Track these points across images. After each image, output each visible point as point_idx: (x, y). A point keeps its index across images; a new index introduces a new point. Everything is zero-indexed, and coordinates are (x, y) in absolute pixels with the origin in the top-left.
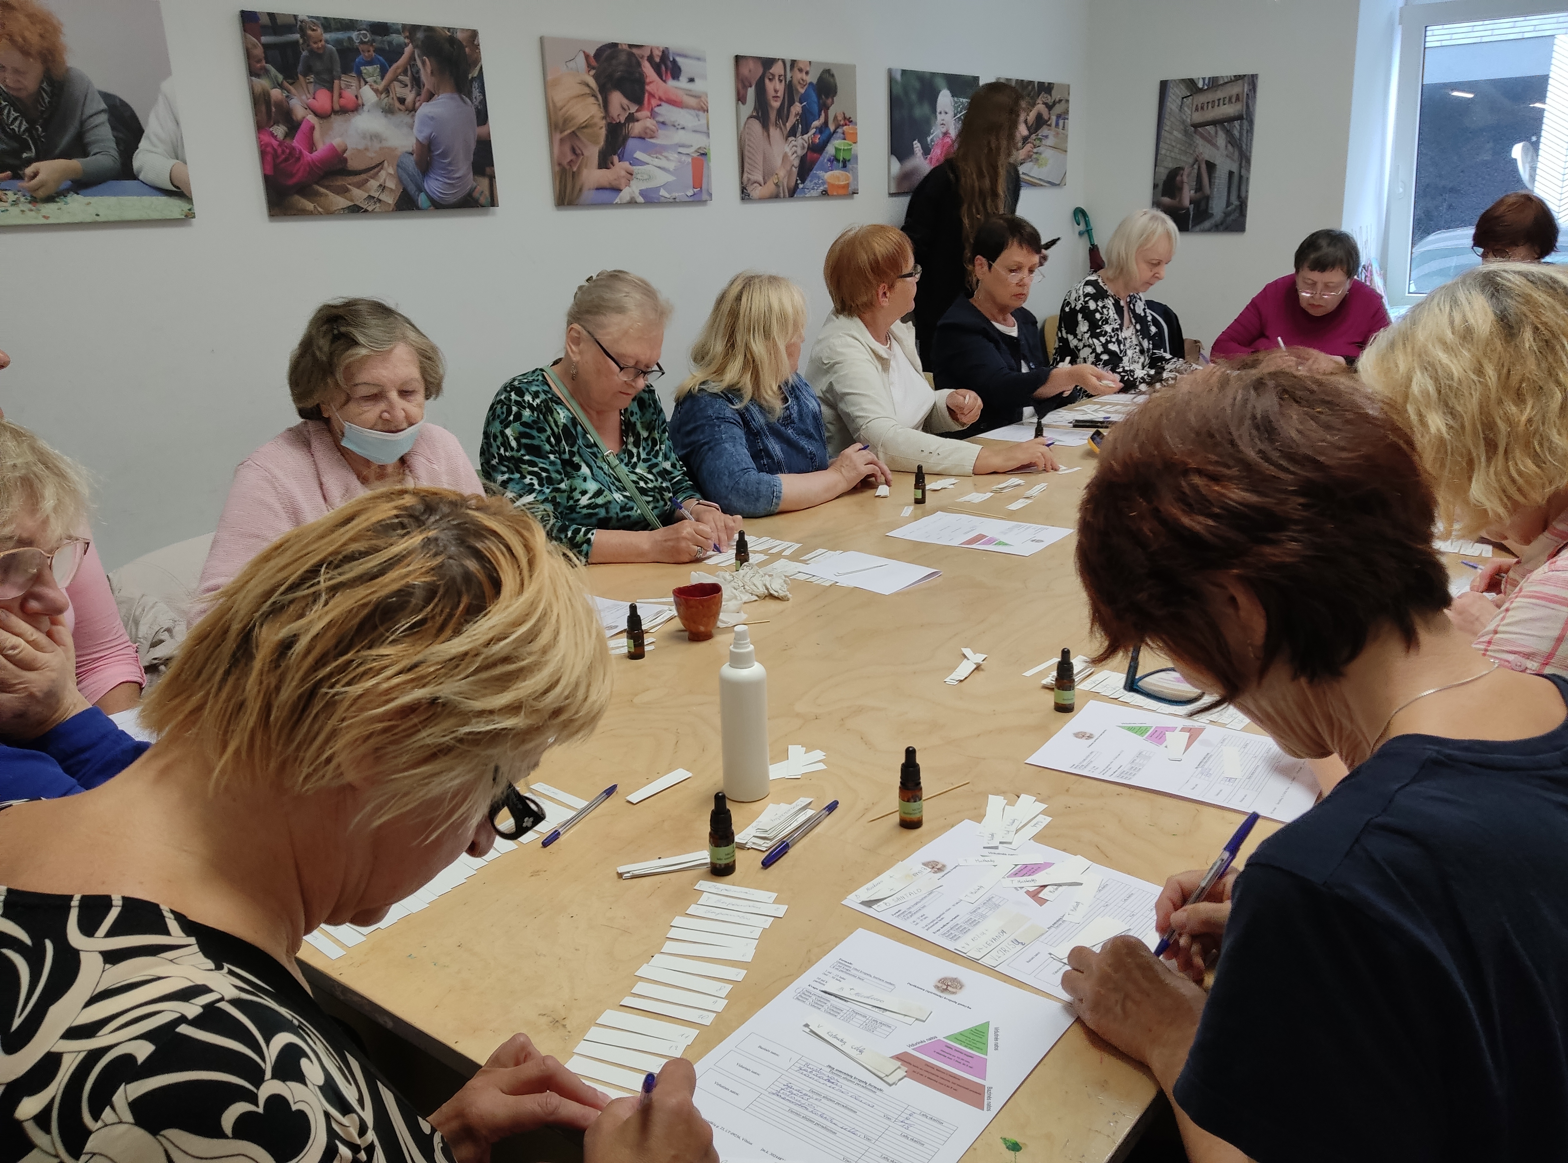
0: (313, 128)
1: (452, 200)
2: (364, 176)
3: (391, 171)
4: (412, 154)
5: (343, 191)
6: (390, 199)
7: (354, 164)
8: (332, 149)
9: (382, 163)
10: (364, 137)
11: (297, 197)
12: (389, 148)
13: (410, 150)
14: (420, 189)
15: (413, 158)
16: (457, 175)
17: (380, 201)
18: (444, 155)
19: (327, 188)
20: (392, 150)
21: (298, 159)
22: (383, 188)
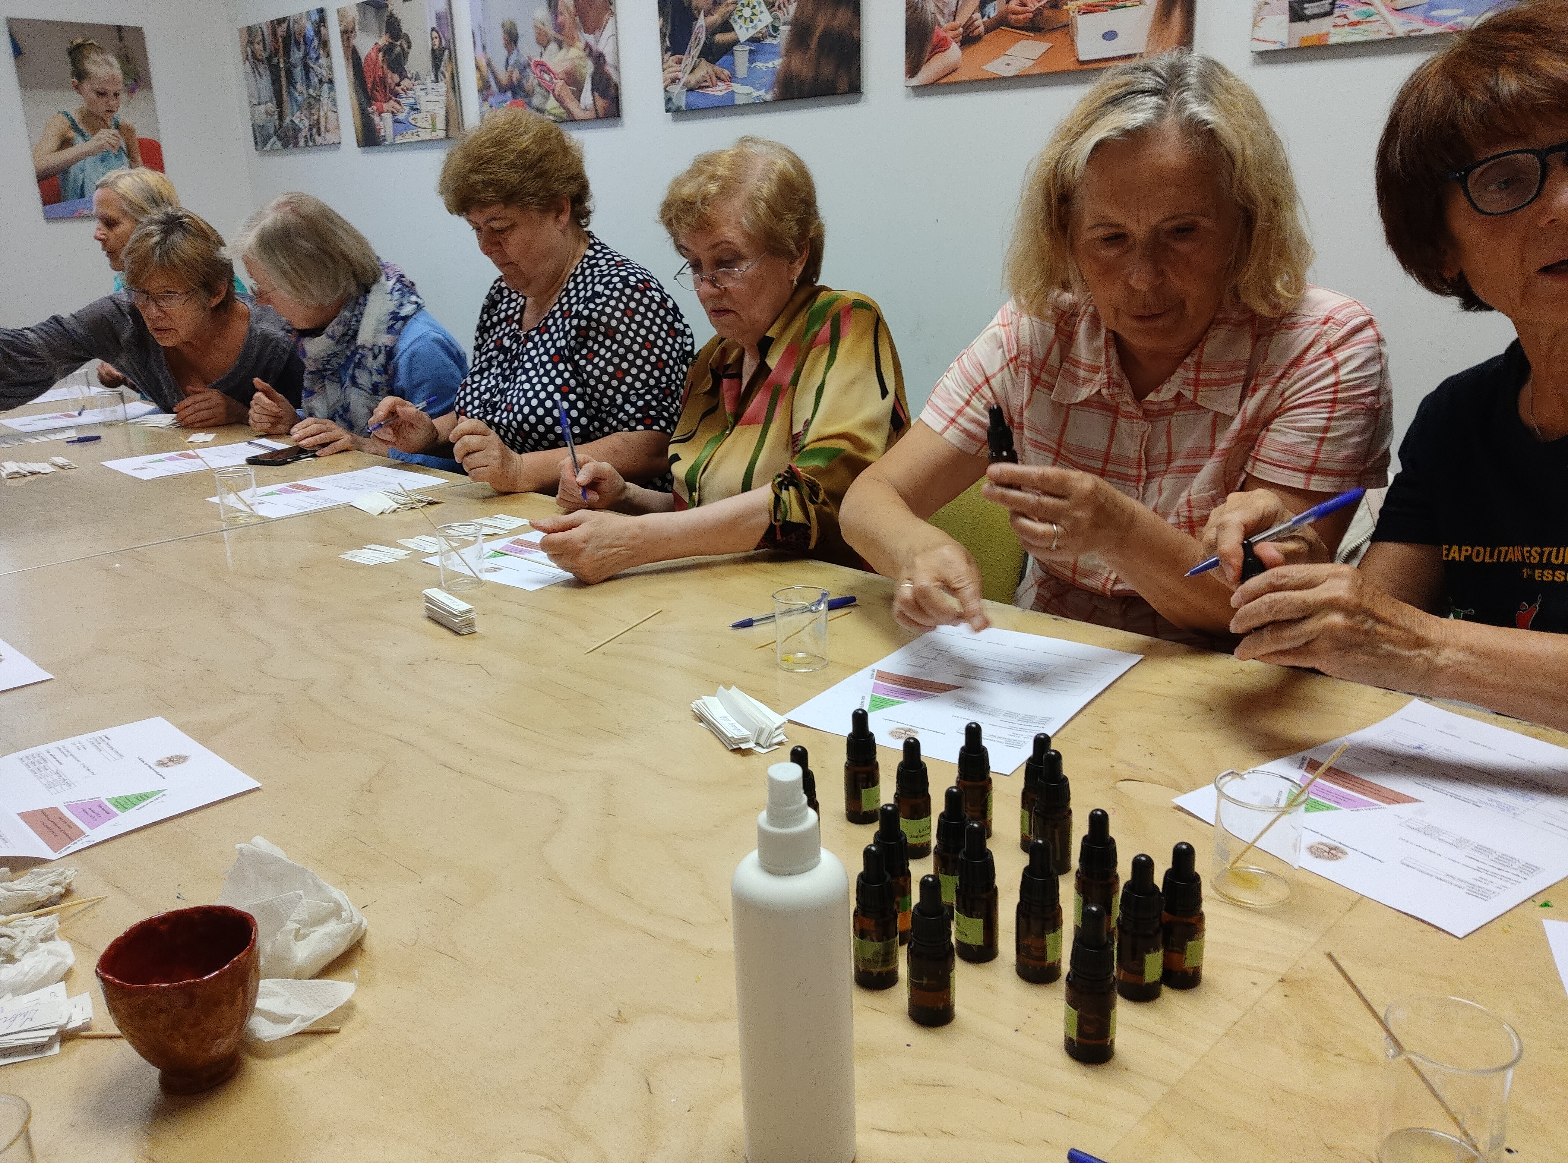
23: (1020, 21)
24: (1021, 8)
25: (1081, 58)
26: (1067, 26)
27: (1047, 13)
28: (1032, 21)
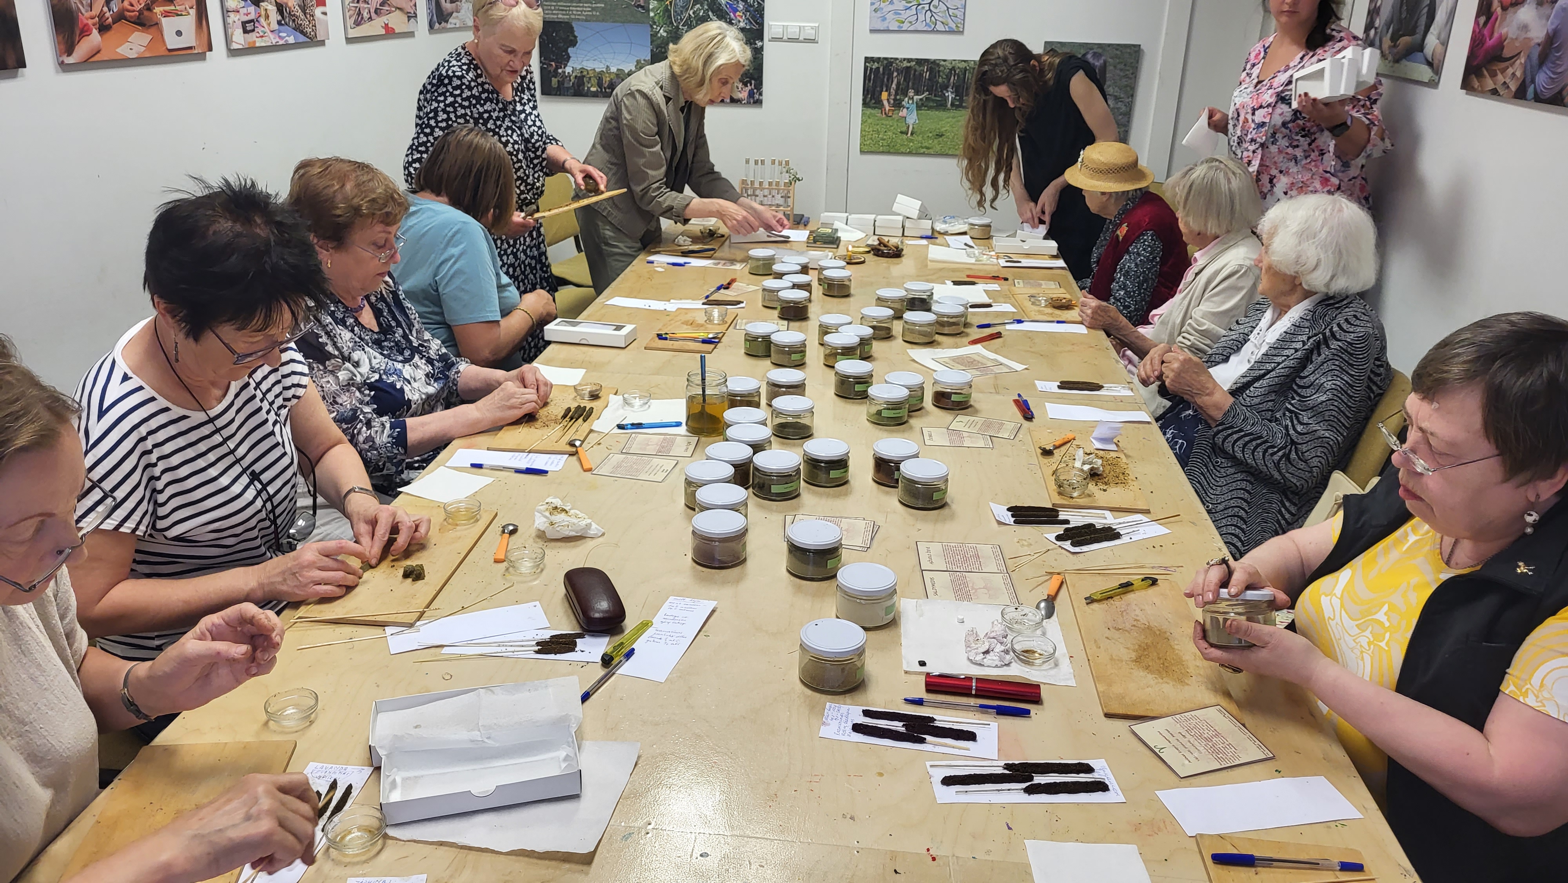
0: (1497, 19)
1: (1548, 95)
2: (1507, 63)
3: (1523, 61)
4: (1539, 45)
5: (1493, 75)
6: (1513, 87)
7: (1507, 53)
8: (1501, 36)
9: (1520, 53)
10: (1518, 28)
11: (1473, 76)
12: (1529, 38)
13: (1539, 41)
14: (1533, 81)
15: (1539, 49)
16: (1559, 70)
17: (1508, 87)
18: (1558, 49)
19: (1487, 71)
20: (1529, 39)
21: (1483, 44)
22: (1514, 74)
23: (131, 17)
24: (130, 8)
25: (169, 47)
26: (157, 24)
27: (146, 13)
28: (138, 18)
